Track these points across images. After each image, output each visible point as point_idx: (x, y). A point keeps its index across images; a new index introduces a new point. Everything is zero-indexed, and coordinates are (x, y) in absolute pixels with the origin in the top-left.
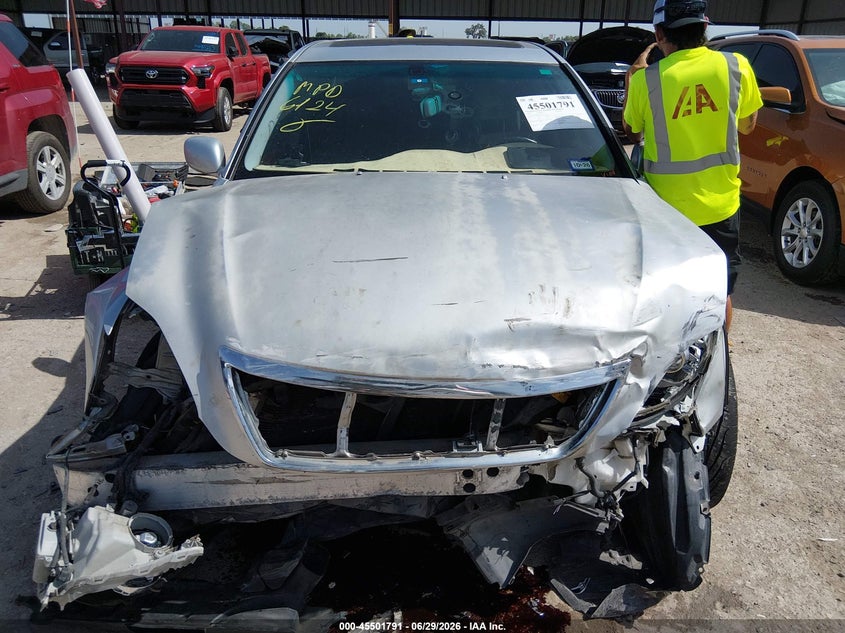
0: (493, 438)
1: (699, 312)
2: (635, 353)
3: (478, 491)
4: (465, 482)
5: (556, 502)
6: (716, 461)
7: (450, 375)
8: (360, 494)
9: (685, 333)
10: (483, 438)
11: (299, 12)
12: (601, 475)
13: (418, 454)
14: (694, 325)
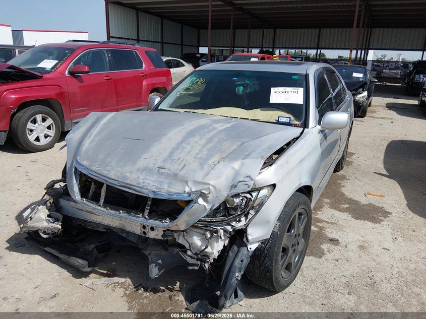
0: (147, 212)
1: (240, 182)
2: (203, 191)
3: (147, 236)
4: (143, 230)
5: (175, 250)
6: (263, 262)
7: (131, 183)
8: (114, 226)
9: (231, 189)
10: (143, 211)
11: (316, 47)
12: (196, 244)
13: (121, 212)
14: (236, 186)
